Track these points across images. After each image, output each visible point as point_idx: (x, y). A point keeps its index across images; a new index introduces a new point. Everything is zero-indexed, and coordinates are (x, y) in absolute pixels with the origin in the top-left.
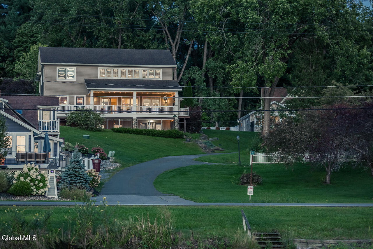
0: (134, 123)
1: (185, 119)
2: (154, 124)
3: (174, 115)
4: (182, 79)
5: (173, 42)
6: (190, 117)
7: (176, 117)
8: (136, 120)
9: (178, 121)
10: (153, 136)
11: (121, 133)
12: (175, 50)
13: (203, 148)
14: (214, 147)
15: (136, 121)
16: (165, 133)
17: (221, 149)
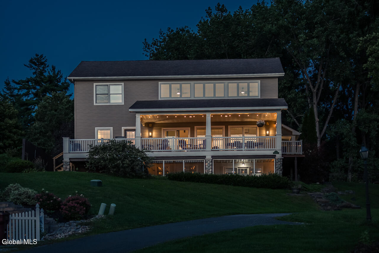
0: (207, 166)
1: (296, 159)
2: (248, 169)
3: (274, 151)
4: (325, 133)
5: (314, 87)
6: (304, 156)
7: (278, 153)
8: (210, 161)
9: (281, 160)
10: (234, 185)
11: (181, 180)
12: (317, 98)
13: (321, 205)
14: (342, 202)
15: (212, 162)
16: (256, 179)
17: (353, 205)
